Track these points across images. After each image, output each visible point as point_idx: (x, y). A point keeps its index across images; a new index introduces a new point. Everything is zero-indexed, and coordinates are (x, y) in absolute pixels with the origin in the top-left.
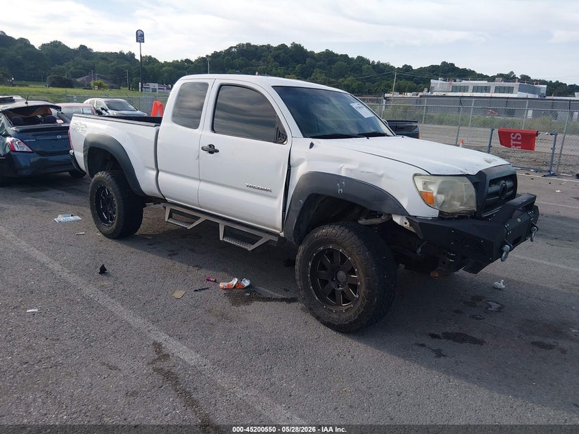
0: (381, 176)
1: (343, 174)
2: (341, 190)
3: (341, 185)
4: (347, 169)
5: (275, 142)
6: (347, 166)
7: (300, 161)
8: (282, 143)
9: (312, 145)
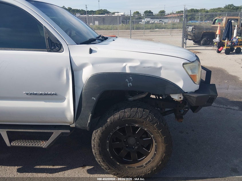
0: (160, 68)
1: (128, 71)
2: (131, 84)
3: (130, 80)
4: (130, 67)
5: (50, 51)
6: (129, 64)
7: (83, 66)
8: (58, 51)
9: (91, 51)
